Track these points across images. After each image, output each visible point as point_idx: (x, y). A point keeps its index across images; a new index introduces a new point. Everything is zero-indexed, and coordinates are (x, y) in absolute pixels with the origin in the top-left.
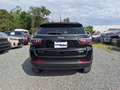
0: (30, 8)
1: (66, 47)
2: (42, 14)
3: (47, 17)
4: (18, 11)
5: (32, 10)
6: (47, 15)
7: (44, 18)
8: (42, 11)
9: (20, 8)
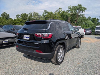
0: (68, 8)
1: (29, 39)
2: (78, 11)
3: (83, 13)
4: (60, 11)
5: (69, 9)
6: (82, 12)
7: (80, 14)
8: (78, 9)
9: (61, 9)
